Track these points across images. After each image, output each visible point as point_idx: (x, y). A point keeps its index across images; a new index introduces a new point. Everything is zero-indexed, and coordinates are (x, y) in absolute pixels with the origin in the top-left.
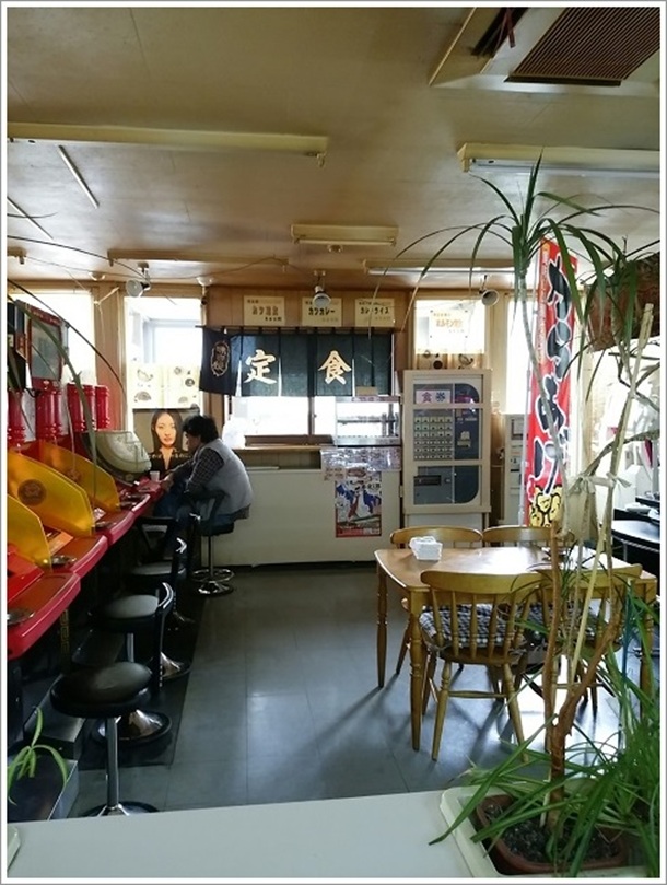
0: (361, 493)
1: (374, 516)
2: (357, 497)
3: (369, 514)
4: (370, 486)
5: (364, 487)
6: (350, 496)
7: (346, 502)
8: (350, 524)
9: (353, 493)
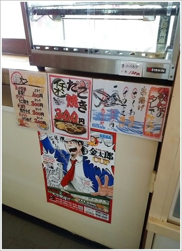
0: (79, 159)
1: (99, 197)
2: (74, 163)
3: (92, 191)
4: (94, 153)
5: (83, 150)
6: (61, 157)
7: (56, 164)
8: (64, 194)
9: (67, 156)
